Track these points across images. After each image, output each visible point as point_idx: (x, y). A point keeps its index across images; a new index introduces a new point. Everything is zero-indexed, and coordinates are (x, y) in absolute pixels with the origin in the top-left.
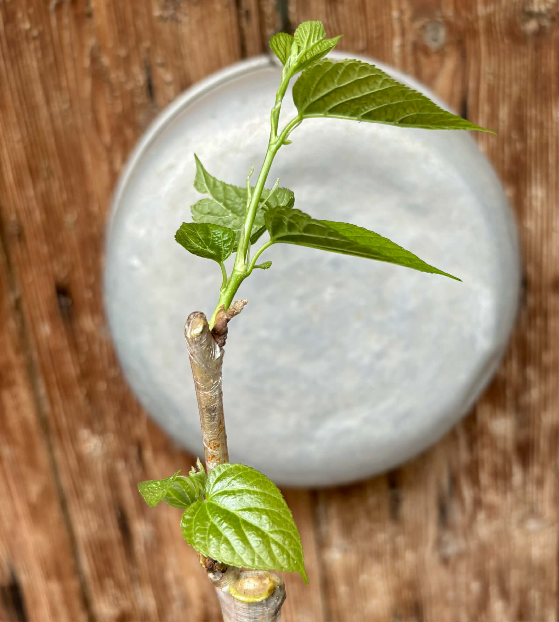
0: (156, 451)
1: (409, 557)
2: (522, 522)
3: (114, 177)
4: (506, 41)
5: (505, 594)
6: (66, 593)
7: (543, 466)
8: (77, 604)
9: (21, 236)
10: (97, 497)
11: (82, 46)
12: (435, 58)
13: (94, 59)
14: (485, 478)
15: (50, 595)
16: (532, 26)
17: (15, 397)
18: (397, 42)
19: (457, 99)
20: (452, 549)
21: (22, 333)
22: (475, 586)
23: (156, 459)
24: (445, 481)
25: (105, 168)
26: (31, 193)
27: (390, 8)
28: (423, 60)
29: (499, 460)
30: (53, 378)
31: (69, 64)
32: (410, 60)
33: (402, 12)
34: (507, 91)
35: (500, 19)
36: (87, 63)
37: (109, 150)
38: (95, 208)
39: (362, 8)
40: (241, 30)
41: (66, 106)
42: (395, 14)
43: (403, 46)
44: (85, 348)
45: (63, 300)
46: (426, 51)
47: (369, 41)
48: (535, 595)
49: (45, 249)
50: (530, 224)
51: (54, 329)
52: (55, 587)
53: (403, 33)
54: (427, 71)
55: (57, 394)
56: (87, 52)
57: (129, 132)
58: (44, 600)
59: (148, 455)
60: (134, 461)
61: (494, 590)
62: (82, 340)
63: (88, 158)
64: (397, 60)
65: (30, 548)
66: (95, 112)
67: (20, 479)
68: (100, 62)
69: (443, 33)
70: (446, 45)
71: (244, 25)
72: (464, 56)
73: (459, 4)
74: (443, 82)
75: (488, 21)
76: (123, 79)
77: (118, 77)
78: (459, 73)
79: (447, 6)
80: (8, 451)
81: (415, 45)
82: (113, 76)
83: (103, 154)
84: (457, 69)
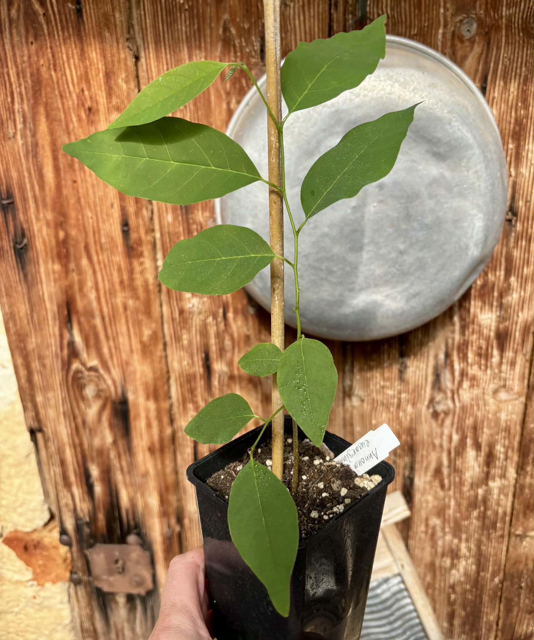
0: (236, 312)
1: (410, 409)
2: (496, 392)
3: (230, 113)
4: (521, 34)
5: (477, 446)
6: (159, 411)
7: (516, 352)
8: (166, 420)
10: (190, 342)
11: (218, 20)
12: (467, 44)
13: (226, 29)
14: (471, 356)
15: (147, 411)
17: (141, 264)
18: (441, 31)
19: (479, 75)
20: (440, 408)
22: (456, 438)
23: (235, 319)
24: (442, 356)
25: (224, 106)
27: (440, 7)
28: (459, 45)
29: (483, 344)
31: (208, 32)
32: (449, 44)
33: (446, 9)
34: (518, 71)
35: (518, 20)
36: (221, 31)
37: (228, 94)
39: (419, 6)
40: (330, 14)
42: (442, 11)
43: (444, 34)
46: (461, 39)
47: (420, 29)
48: (499, 449)
50: (524, 170)
51: (175, 218)
52: (152, 405)
53: (445, 26)
54: (460, 53)
56: (222, 24)
57: (244, 82)
58: (143, 415)
59: (230, 315)
60: (220, 319)
61: (469, 441)
62: (194, 227)
63: (213, 98)
64: (440, 44)
65: (138, 375)
67: (138, 324)
68: (230, 31)
69: (475, 26)
70: (477, 34)
71: (332, 11)
72: (489, 44)
73: (489, 6)
74: (471, 61)
75: (509, 20)
76: (244, 44)
77: (241, 43)
78: (483, 56)
79: (480, 7)
80: (131, 303)
81: (453, 33)
82: (237, 42)
83: (224, 96)
84: (481, 54)
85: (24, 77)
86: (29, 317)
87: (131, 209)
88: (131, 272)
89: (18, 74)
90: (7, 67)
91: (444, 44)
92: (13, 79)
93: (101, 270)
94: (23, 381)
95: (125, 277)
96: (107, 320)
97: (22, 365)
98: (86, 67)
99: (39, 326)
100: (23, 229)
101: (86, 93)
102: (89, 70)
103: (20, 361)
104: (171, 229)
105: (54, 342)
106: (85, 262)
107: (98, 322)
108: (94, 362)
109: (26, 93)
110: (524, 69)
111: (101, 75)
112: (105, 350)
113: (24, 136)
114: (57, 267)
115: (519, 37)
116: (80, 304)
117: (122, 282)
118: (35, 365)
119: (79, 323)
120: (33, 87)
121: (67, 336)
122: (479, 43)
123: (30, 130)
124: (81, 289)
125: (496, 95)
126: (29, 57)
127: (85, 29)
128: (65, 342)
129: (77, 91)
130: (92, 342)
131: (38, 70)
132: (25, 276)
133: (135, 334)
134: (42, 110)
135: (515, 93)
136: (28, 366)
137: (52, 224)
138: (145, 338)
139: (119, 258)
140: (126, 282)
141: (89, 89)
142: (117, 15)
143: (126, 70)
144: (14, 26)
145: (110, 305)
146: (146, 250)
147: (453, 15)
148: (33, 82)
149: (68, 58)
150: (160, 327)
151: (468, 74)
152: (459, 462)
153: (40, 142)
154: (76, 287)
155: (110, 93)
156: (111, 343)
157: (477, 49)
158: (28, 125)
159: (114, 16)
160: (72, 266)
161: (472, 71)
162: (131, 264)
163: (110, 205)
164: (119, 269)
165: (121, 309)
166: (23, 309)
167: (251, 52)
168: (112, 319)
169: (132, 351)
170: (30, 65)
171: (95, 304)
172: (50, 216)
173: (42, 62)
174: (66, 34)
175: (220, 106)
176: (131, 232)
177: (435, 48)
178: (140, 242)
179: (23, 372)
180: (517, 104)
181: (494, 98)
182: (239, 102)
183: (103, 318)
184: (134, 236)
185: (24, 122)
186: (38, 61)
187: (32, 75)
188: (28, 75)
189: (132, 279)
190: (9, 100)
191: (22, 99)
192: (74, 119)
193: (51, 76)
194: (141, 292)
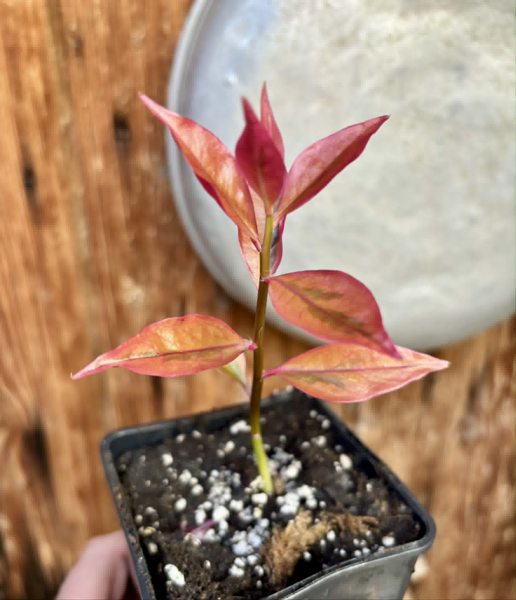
1: (432, 438)
9: (80, 50)
15: (73, 445)
17: (56, 236)
22: (486, 470)
30: (100, 219)
38: (167, 27)
44: (138, 189)
45: (120, 133)
49: (104, 69)
52: (79, 438)
55: (102, 237)
61: (502, 477)
62: (136, 179)
80: (42, 294)
87: (37, 148)
95: (32, 254)
117: (27, 264)
133: (50, 338)
138: (66, 344)
139: (22, 225)
140: (34, 263)
145: (12, 297)
146: (62, 213)
152: (486, 501)
156: (17, 351)
162: (39, 235)
164: (23, 244)
165: (28, 304)
169: (46, 362)
176: (38, 185)
178: (51, 201)
184: (42, 192)
194: (56, 278)
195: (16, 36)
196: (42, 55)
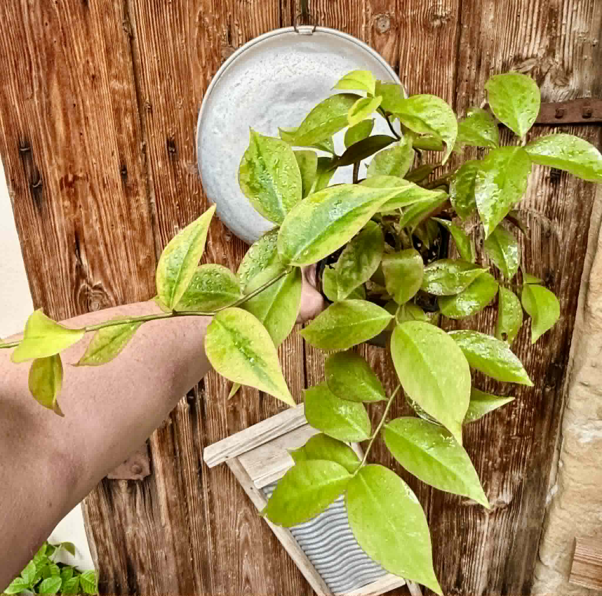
3: (206, 84)
4: (423, 29)
9: (151, 110)
11: (195, 11)
12: (383, 36)
13: (201, 18)
16: (437, 23)
17: (137, 201)
18: (363, 26)
19: (393, 60)
21: (145, 166)
25: (201, 77)
26: (159, 87)
27: (362, 8)
28: (377, 36)
31: (187, 20)
32: (370, 36)
33: (367, 10)
34: (422, 57)
35: (420, 19)
36: (197, 20)
37: (204, 68)
39: (347, 6)
40: (281, 10)
41: (184, 41)
42: (364, 10)
43: (366, 28)
45: (170, 148)
46: (379, 32)
47: (349, 24)
51: (164, 165)
53: (367, 22)
54: (378, 43)
56: (198, 14)
57: (216, 59)
66: (198, 46)
67: (135, 251)
68: (204, 20)
69: (388, 23)
70: (390, 29)
71: (282, 8)
72: (399, 36)
73: (398, 8)
74: (387, 49)
75: (414, 19)
76: (216, 30)
77: (213, 29)
78: (396, 45)
79: (392, 8)
80: (128, 233)
81: (373, 28)
82: (210, 28)
83: (201, 70)
84: (395, 43)
85: (40, 51)
86: (43, 245)
87: (128, 157)
88: (129, 208)
89: (35, 48)
90: (26, 42)
91: (366, 36)
92: (31, 51)
93: (104, 206)
94: (38, 298)
95: (124, 212)
96: (109, 246)
97: (37, 285)
98: (90, 44)
99: (51, 253)
100: (38, 172)
101: (91, 64)
102: (93, 46)
103: (35, 282)
104: (161, 173)
105: (64, 265)
106: (90, 199)
107: (102, 248)
108: (98, 282)
109: (42, 63)
110: (426, 55)
111: (103, 50)
112: (108, 272)
113: (39, 97)
114: (67, 203)
115: (421, 32)
116: (86, 234)
117: (121, 216)
118: (48, 285)
119: (86, 250)
120: (47, 58)
121: (75, 260)
122: (392, 35)
123: (45, 93)
124: (87, 222)
125: (406, 74)
126: (45, 35)
127: (89, 14)
128: (74, 266)
129: (84, 62)
130: (97, 265)
131: (52, 45)
132: (40, 210)
133: (133, 258)
134: (54, 76)
135: (421, 73)
136: (42, 286)
137: (63, 169)
138: (141, 262)
139: (119, 196)
140: (125, 216)
141: (93, 62)
142: (116, 5)
143: (123, 47)
144: (32, 9)
145: (111, 235)
146: (141, 190)
147: (372, 15)
148: (48, 54)
149: (76, 37)
150: (153, 253)
151: (385, 59)
153: (53, 102)
154: (84, 220)
155: (110, 64)
156: (113, 266)
157: (391, 40)
158: (43, 88)
159: (113, 5)
160: (80, 202)
161: (388, 57)
162: (128, 201)
163: (111, 154)
164: (119, 205)
165: (121, 239)
166: (38, 238)
167: (221, 36)
168: (113, 246)
169: (130, 272)
170: (46, 41)
171: (99, 233)
172: (61, 161)
173: (55, 39)
174: (75, 18)
175: (197, 77)
176: (129, 175)
177: (360, 39)
178: (136, 184)
179: (38, 292)
180: (422, 81)
181: (405, 77)
182: (213, 75)
183: (106, 245)
184: (131, 179)
185: (40, 86)
186: (52, 38)
187: (46, 49)
188: (44, 49)
189: (129, 214)
190: (28, 68)
191: (38, 68)
192: (81, 84)
193: (62, 50)
194: (137, 224)
195: (119, 103)
196: (132, 112)
